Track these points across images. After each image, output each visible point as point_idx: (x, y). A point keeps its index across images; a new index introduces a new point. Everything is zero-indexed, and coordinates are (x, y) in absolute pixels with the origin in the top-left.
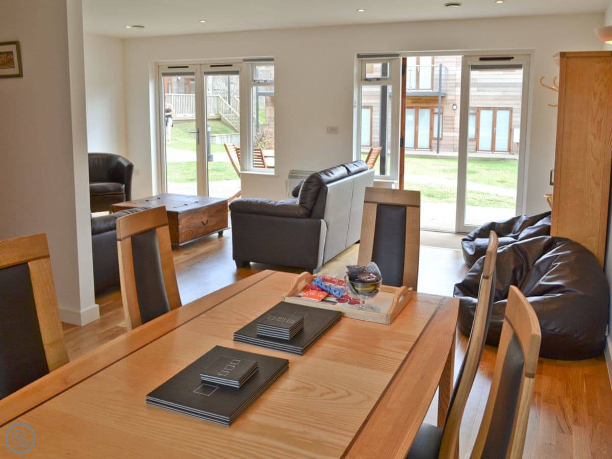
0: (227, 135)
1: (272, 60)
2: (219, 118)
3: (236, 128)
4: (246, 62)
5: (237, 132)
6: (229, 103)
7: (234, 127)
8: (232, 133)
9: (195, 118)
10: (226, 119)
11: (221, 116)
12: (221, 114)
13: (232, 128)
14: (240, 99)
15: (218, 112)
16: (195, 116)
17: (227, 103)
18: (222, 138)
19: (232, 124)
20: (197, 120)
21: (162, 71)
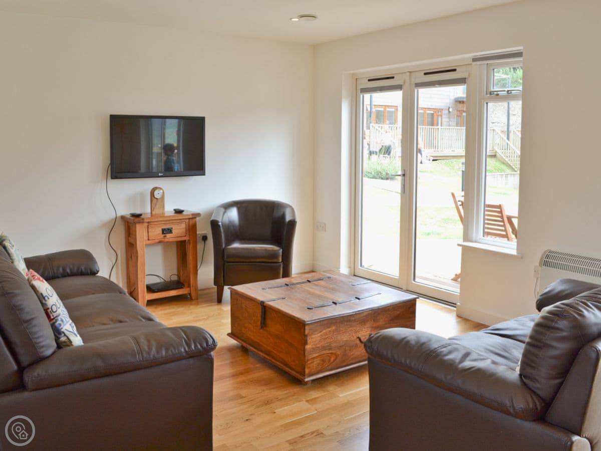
0: (502, 175)
1: (519, 54)
2: (493, 154)
3: (514, 167)
4: (478, 63)
5: (515, 171)
6: (508, 138)
7: (511, 165)
8: (509, 171)
9: (464, 154)
10: (502, 155)
11: (496, 152)
12: (497, 150)
13: (509, 166)
14: (522, 134)
15: (493, 147)
16: (464, 152)
17: (505, 138)
18: (495, 177)
19: (509, 162)
20: (467, 156)
21: (360, 87)
